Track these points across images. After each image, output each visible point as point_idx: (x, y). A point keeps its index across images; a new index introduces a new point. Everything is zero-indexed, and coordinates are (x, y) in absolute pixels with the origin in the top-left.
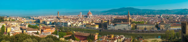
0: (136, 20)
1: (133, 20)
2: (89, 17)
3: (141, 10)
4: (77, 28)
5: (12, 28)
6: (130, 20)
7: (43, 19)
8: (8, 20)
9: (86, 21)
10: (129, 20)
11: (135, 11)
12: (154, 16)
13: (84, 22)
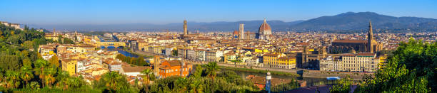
0: (387, 46)
1: (381, 47)
2: (262, 38)
3: (396, 18)
4: (241, 66)
5: (79, 64)
6: (375, 46)
7: (146, 41)
8: (56, 41)
9: (260, 48)
10: (372, 45)
11: (382, 23)
12: (430, 36)
13: (257, 51)
